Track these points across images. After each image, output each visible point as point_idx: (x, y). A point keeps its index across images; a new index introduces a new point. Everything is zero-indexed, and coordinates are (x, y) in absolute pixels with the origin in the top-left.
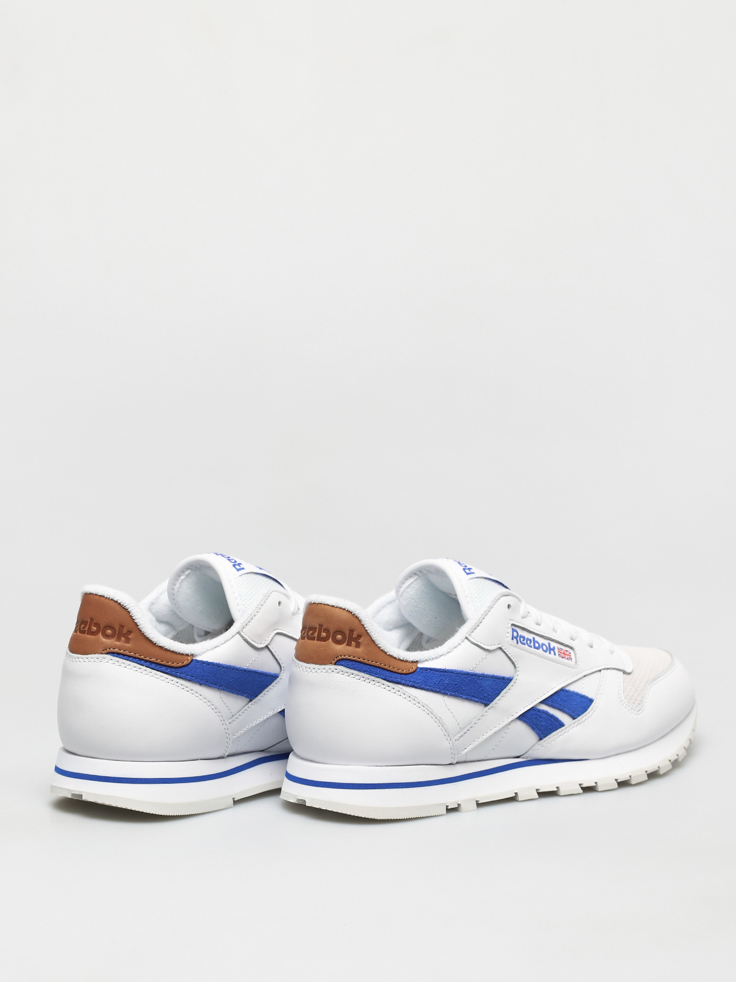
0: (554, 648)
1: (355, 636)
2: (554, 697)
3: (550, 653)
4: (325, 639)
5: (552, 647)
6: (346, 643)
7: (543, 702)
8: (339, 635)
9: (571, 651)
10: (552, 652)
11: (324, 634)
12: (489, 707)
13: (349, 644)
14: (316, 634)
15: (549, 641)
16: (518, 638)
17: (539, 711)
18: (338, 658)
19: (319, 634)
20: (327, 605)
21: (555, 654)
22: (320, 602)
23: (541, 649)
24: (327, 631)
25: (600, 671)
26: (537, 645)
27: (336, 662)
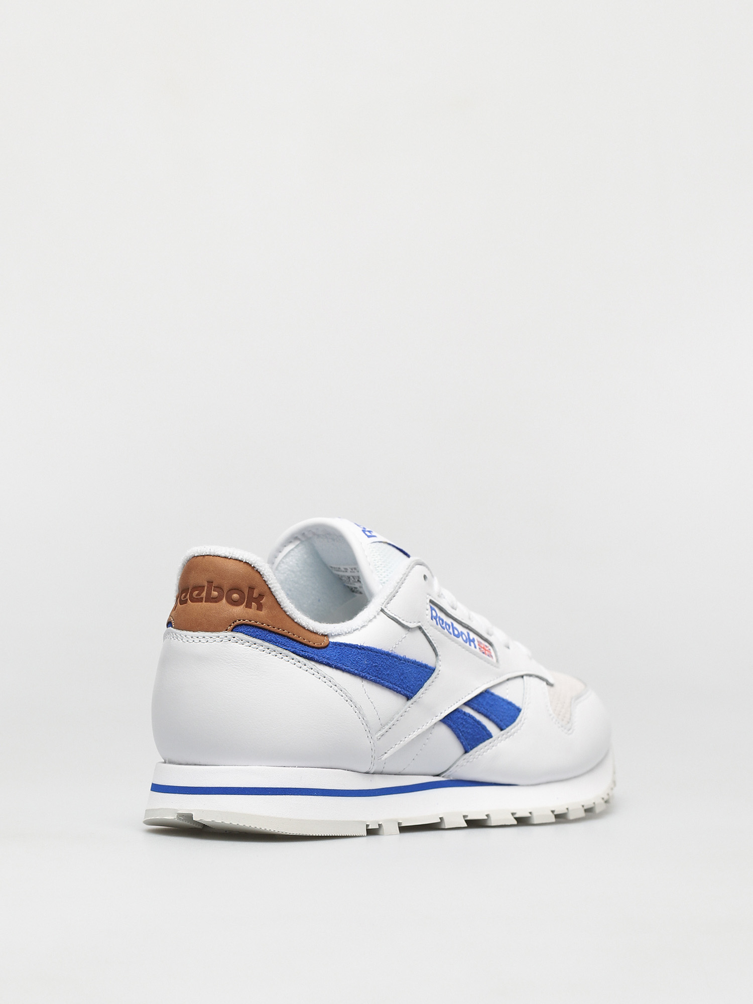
0: (474, 639)
1: (255, 595)
2: (480, 699)
3: (470, 645)
4: (216, 600)
5: (471, 638)
6: (244, 604)
7: (466, 704)
8: (235, 593)
9: (490, 647)
10: (472, 643)
11: (215, 594)
12: (412, 701)
13: (248, 606)
14: (204, 594)
15: (468, 631)
16: (438, 619)
17: (465, 713)
18: (235, 623)
19: (209, 593)
20: (217, 556)
21: (475, 647)
22: (208, 554)
23: (461, 637)
24: (219, 588)
25: (522, 677)
26: (456, 633)
27: (234, 628)
